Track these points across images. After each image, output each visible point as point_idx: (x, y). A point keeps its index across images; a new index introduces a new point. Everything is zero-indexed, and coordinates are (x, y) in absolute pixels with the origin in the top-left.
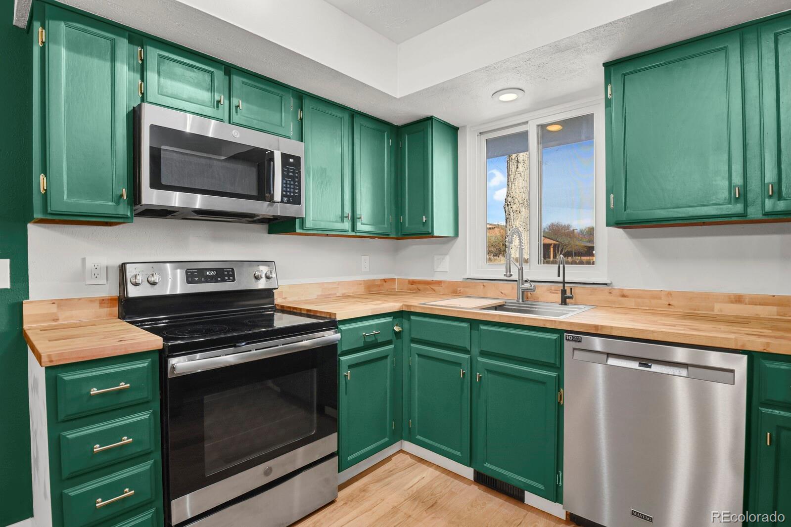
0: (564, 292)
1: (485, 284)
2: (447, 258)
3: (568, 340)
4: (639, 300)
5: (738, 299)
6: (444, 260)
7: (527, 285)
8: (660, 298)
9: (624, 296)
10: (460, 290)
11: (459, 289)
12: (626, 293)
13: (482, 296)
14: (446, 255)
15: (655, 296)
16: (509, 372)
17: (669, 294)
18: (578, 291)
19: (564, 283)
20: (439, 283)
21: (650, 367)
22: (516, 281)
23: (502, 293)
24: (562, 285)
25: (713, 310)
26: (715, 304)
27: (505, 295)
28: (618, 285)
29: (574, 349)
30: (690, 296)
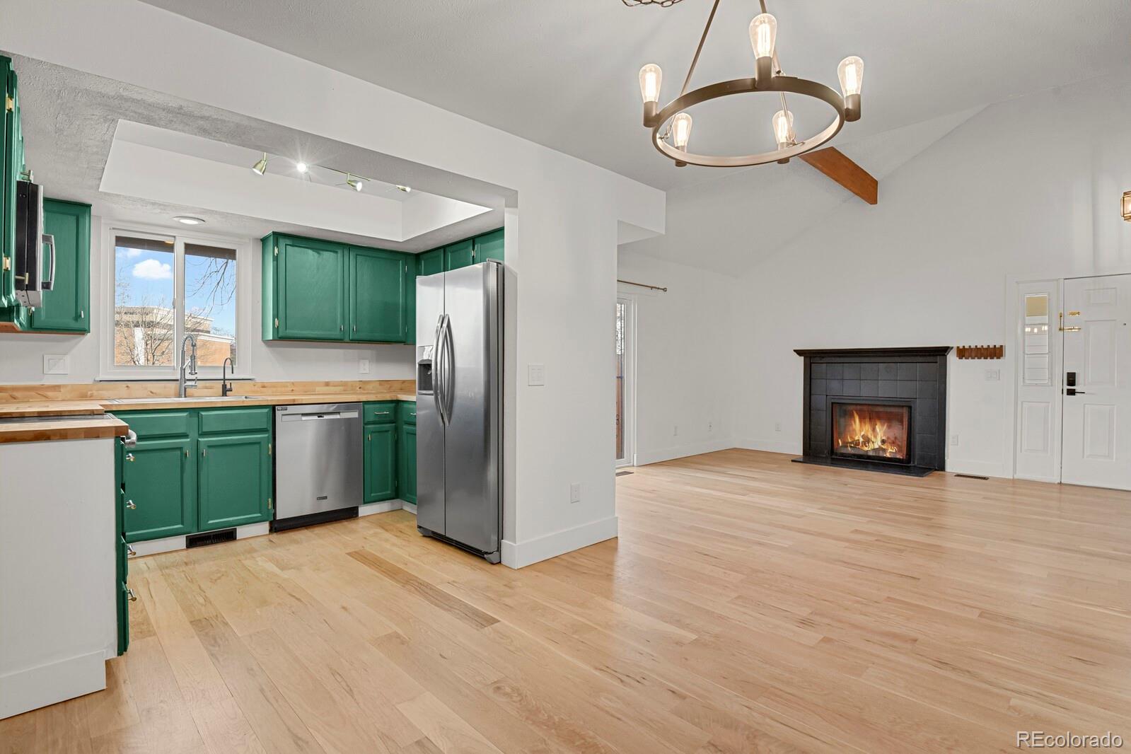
0: (224, 386)
1: (129, 385)
2: (68, 358)
3: (280, 410)
4: (274, 389)
5: (327, 384)
6: (62, 361)
8: (287, 387)
9: (264, 387)
10: (92, 394)
11: (89, 393)
12: (266, 385)
13: (126, 397)
14: (66, 355)
15: (284, 385)
17: (293, 383)
18: (235, 385)
19: (224, 380)
20: (55, 387)
21: (323, 417)
22: (178, 380)
23: (151, 392)
24: (222, 381)
27: (156, 393)
28: (259, 379)
29: (283, 415)
30: (304, 384)
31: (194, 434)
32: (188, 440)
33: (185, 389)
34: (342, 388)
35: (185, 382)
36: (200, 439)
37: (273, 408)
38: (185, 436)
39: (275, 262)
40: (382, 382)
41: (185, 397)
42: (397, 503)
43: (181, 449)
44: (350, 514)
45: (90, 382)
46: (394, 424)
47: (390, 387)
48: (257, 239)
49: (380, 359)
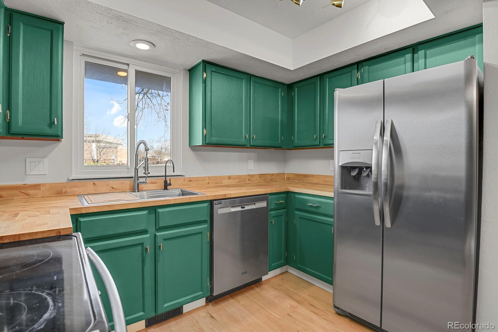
0: (166, 182)
1: (96, 183)
2: (46, 161)
3: (216, 204)
4: (197, 182)
5: (229, 178)
6: (42, 163)
7: (141, 180)
8: (205, 180)
9: (190, 181)
10: (66, 191)
11: (64, 190)
12: (192, 179)
13: (93, 192)
14: (45, 158)
15: (203, 179)
16: (180, 235)
17: (209, 178)
19: (166, 176)
20: (36, 187)
21: (245, 208)
22: (133, 177)
23: (113, 188)
24: (164, 178)
25: (222, 183)
26: (223, 181)
27: (116, 189)
28: (188, 175)
29: (218, 208)
30: (216, 178)
31: (152, 229)
32: (148, 236)
33: (138, 185)
34: (238, 180)
35: (138, 180)
36: (157, 234)
37: (211, 202)
38: (145, 232)
39: (204, 84)
40: (261, 175)
41: (138, 191)
42: (284, 269)
43: (142, 244)
44: (257, 282)
45: (65, 181)
46: (285, 210)
47: (266, 178)
48: (186, 69)
49: (259, 160)
